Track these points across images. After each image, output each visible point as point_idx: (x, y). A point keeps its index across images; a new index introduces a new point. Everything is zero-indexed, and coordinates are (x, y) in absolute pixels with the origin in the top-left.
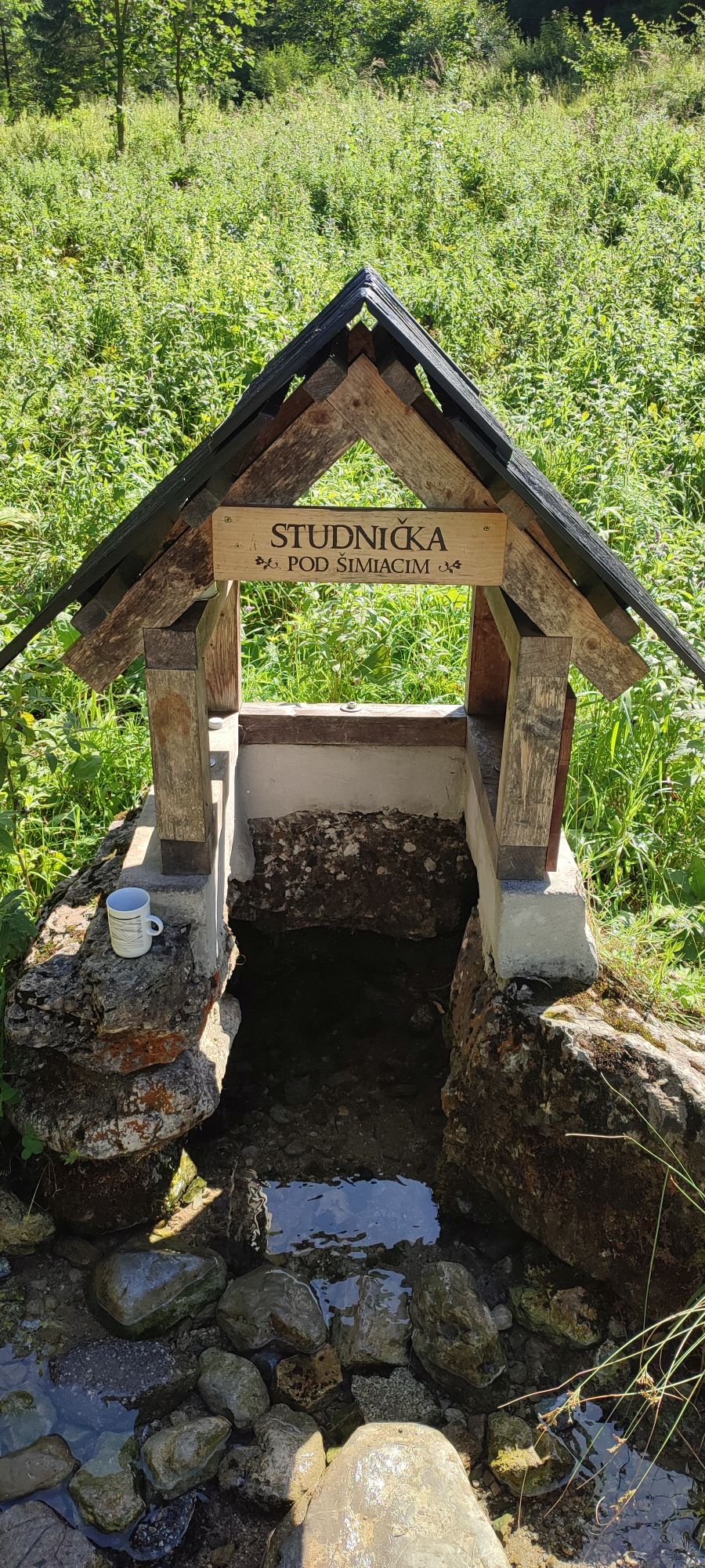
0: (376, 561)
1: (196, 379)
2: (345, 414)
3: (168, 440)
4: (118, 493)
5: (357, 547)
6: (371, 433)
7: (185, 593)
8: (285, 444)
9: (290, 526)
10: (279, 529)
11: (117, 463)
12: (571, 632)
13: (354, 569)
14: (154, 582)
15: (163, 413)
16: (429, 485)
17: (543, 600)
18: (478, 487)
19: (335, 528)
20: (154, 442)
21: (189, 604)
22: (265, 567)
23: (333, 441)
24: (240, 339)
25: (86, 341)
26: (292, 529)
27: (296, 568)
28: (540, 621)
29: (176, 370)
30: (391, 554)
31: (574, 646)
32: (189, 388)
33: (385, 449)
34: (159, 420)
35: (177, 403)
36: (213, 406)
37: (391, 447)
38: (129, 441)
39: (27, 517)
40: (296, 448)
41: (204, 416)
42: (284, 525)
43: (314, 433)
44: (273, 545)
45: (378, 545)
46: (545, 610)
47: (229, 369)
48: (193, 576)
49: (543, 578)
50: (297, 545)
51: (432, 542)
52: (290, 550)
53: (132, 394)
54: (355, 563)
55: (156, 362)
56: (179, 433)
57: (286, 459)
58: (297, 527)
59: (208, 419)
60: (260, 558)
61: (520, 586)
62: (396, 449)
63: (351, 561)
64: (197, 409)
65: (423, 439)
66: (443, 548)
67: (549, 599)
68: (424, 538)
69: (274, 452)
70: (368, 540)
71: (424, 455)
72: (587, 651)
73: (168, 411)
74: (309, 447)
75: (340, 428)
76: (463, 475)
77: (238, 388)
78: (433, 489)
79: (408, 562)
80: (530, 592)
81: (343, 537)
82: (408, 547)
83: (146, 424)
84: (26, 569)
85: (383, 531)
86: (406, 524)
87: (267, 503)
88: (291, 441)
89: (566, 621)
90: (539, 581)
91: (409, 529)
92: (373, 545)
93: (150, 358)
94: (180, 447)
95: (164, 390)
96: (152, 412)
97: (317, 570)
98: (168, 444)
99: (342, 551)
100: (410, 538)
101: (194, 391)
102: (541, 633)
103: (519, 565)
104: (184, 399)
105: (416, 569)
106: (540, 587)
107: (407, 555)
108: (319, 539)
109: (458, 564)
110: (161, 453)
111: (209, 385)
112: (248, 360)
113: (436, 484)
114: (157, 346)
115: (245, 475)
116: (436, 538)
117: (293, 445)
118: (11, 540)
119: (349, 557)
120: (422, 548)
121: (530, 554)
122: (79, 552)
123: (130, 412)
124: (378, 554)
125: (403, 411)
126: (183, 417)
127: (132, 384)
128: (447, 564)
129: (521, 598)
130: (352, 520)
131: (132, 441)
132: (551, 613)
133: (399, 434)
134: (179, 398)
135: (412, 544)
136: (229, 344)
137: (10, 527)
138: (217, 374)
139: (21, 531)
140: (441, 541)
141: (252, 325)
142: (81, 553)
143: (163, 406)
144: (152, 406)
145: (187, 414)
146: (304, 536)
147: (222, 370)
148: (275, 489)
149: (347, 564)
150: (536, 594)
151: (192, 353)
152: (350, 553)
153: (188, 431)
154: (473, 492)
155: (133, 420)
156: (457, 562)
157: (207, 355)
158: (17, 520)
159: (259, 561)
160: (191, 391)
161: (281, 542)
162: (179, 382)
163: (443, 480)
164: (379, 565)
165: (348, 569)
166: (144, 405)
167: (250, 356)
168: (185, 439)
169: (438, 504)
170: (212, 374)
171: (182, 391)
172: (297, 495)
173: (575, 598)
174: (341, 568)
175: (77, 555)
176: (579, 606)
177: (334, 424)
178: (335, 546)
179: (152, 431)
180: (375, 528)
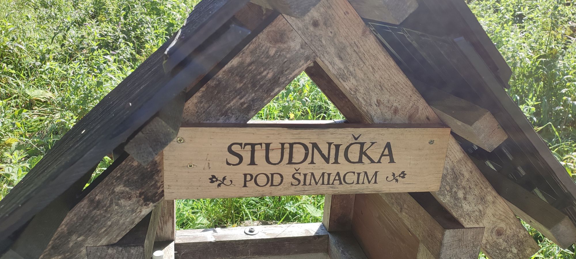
0: (329, 175)
1: (143, 28)
2: (304, 34)
3: (128, 56)
4: (99, 84)
5: (312, 162)
6: (328, 53)
7: (133, 211)
8: (241, 64)
9: (246, 144)
10: (235, 148)
11: (98, 68)
12: (486, 223)
13: (308, 182)
14: (99, 202)
15: (126, 43)
16: (379, 103)
17: (465, 198)
18: (422, 104)
19: (291, 145)
20: (121, 57)
21: (137, 221)
22: (219, 185)
23: (290, 61)
24: (164, 12)
25: (90, 12)
26: (249, 147)
27: (251, 184)
28: (461, 216)
29: (133, 24)
30: (344, 167)
31: (486, 235)
32: (139, 32)
33: (340, 69)
34: (124, 47)
35: (133, 39)
36: (151, 41)
37: (346, 67)
38: (105, 57)
39: (49, 94)
40: (253, 67)
41: (147, 46)
42: (241, 144)
43: (272, 52)
44: (228, 164)
45: (332, 160)
46: (466, 207)
47: (159, 25)
48: (141, 194)
49: (468, 180)
50: (252, 163)
51: (382, 155)
52: (245, 168)
53: (110, 34)
54: (308, 177)
55: (123, 20)
56: (134, 53)
57: (242, 77)
58: (253, 145)
59: (149, 47)
60: (214, 177)
61: (448, 188)
62: (351, 69)
63: (305, 175)
64: (143, 42)
65: (377, 59)
66: (392, 161)
67: (470, 197)
68: (374, 153)
69: (231, 71)
70: (323, 156)
71: (377, 75)
72: (495, 237)
73: (128, 43)
74: (266, 66)
75: (298, 47)
76: (410, 93)
77: (163, 33)
78: (382, 106)
79: (359, 174)
80: (456, 193)
81: (299, 154)
82: (360, 161)
83: (117, 48)
84: (46, 123)
85: (337, 147)
86: (360, 140)
87: (221, 121)
88: (248, 60)
89: (482, 214)
90: (464, 183)
91: (362, 144)
92: (327, 160)
93: (120, 19)
94: (135, 60)
95: (127, 33)
96: (120, 43)
97: (272, 185)
98: (129, 58)
99: (297, 166)
100: (362, 153)
101: (142, 34)
102: (461, 226)
103: (449, 170)
104: (137, 37)
105: (366, 181)
106: (464, 188)
107: (359, 168)
108: (275, 156)
109: (403, 175)
110: (125, 62)
111: (149, 31)
112: (168, 21)
113: (386, 102)
114: (123, 13)
115: (198, 94)
116: (386, 152)
117: (250, 64)
118: (38, 107)
119: (303, 172)
120: (372, 161)
121: (459, 161)
122: (74, 117)
123: (109, 43)
124: (331, 169)
125: (360, 32)
126: (136, 46)
127: (110, 30)
128: (394, 175)
129: (448, 198)
130: (307, 137)
131: (108, 57)
132: (470, 209)
133: (354, 55)
134: (134, 37)
135: (364, 158)
136: (158, 14)
137: (38, 100)
138: (153, 27)
139: (44, 102)
140: (390, 155)
141: (170, 6)
142: (75, 118)
143: (126, 40)
144: (120, 40)
145: (138, 44)
146: (260, 154)
147: (155, 25)
148: (230, 108)
149: (301, 178)
150: (460, 194)
151: (140, 17)
152: (305, 168)
153: (139, 53)
154: (417, 109)
155: (111, 47)
156: (403, 173)
157: (148, 18)
158: (42, 97)
159: (213, 179)
160: (140, 34)
161: (236, 160)
162: (134, 29)
163: (392, 98)
164: (332, 178)
165: (302, 183)
166: (116, 40)
167: (169, 20)
168: (137, 56)
169: (385, 120)
170: (150, 26)
171: (136, 34)
172: (252, 113)
173: (491, 195)
174: (295, 182)
175: (72, 119)
176: (494, 202)
177: (292, 44)
178: (290, 162)
179: (120, 52)
180: (330, 144)
